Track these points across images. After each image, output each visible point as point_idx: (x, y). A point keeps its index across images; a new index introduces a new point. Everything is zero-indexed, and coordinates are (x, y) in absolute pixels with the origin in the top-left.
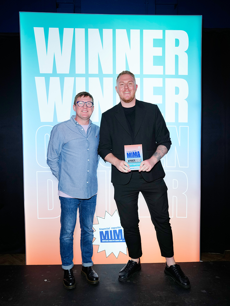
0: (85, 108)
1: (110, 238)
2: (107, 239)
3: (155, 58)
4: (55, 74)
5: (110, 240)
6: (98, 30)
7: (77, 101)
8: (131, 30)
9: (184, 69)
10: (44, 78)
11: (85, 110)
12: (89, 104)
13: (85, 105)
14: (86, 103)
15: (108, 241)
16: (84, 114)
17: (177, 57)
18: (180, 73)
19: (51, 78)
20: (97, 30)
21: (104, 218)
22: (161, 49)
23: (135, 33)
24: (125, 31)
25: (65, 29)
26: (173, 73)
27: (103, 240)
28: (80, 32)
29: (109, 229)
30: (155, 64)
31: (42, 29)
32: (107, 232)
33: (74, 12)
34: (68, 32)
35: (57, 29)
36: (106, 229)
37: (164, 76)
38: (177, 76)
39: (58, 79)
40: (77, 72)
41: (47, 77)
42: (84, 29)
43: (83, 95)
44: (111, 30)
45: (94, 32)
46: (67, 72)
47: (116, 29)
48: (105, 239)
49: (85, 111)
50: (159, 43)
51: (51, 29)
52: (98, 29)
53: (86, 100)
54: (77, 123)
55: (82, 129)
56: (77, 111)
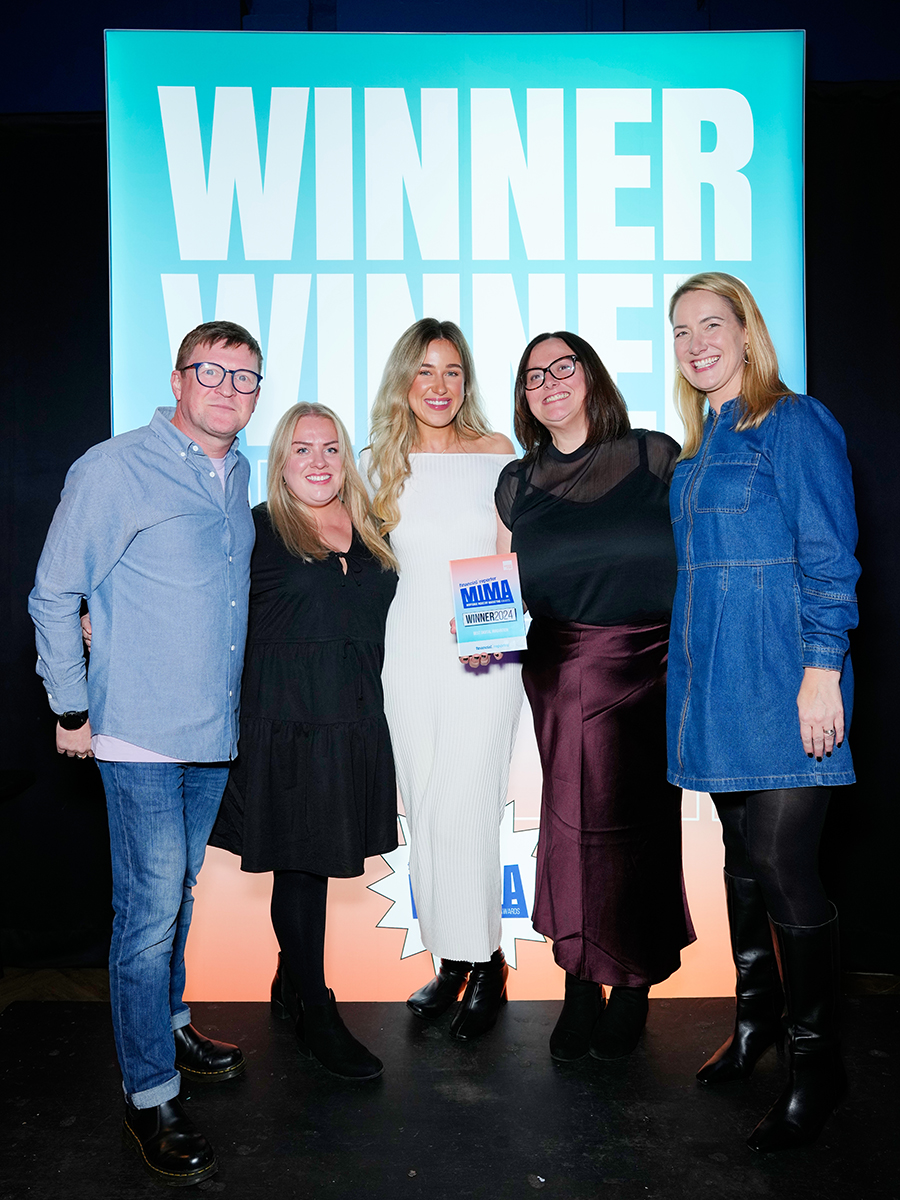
0: (225, 393)
4: (236, 261)
6: (401, 91)
7: (194, 359)
8: (530, 90)
10: (196, 277)
13: (227, 382)
14: (231, 370)
19: (224, 280)
20: (399, 94)
23: (546, 102)
24: (505, 94)
25: (277, 93)
28: (334, 101)
31: (189, 94)
33: (311, 26)
34: (287, 101)
35: (246, 93)
39: (248, 280)
40: (322, 254)
41: (208, 273)
42: (348, 91)
43: (221, 338)
44: (452, 93)
45: (385, 102)
46: (285, 254)
47: (472, 89)
51: (223, 94)
52: (403, 89)
53: (232, 360)
54: (195, 448)
55: (212, 474)
56: (192, 402)
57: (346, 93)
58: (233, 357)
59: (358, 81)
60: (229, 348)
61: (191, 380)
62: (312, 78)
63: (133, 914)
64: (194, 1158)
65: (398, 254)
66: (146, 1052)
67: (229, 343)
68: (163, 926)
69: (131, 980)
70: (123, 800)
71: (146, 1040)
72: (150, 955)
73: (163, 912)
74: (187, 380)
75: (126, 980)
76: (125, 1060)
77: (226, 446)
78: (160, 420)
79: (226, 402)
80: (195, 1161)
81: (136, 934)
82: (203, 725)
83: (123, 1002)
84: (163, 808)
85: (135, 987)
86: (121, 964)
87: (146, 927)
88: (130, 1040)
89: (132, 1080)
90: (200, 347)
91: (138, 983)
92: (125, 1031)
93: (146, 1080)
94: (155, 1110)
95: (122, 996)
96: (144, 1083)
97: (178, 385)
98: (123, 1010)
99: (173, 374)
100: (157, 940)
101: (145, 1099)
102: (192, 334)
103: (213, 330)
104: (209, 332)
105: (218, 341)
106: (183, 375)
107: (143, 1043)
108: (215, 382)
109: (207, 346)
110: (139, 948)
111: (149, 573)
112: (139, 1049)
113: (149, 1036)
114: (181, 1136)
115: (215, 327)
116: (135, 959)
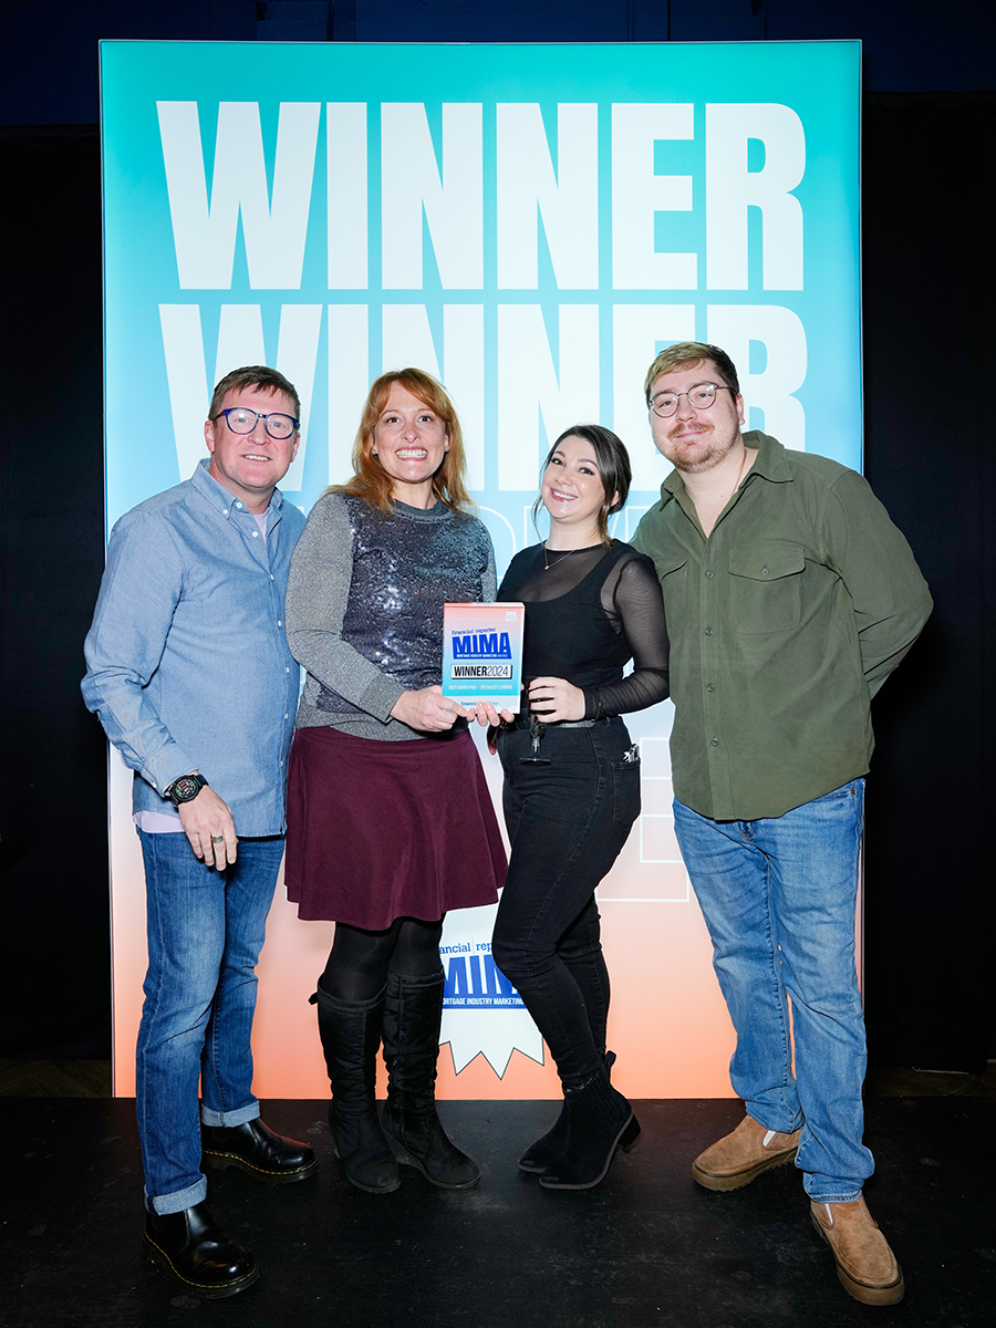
0: (257, 440)
3: (664, 220)
4: (241, 291)
6: (421, 106)
7: (224, 407)
8: (560, 106)
9: (786, 266)
10: (196, 307)
11: (260, 450)
12: (278, 425)
13: (260, 428)
14: (264, 416)
16: (251, 467)
17: (755, 215)
18: (769, 284)
19: (227, 311)
20: (418, 109)
22: (686, 182)
23: (578, 117)
24: (535, 110)
25: (285, 108)
26: (742, 284)
28: (348, 117)
30: (660, 246)
31: (190, 109)
34: (297, 117)
35: (253, 108)
37: (702, 297)
38: (756, 293)
39: (254, 311)
40: (333, 284)
41: (210, 303)
42: (363, 106)
43: (252, 382)
44: (476, 108)
45: (404, 119)
46: (294, 283)
47: (498, 104)
49: (259, 458)
50: (680, 158)
51: (227, 110)
52: (423, 104)
53: (265, 405)
54: (239, 505)
55: (255, 534)
56: (224, 454)
57: (360, 109)
58: (265, 402)
59: (374, 96)
61: (223, 428)
62: (323, 91)
63: (164, 999)
64: (232, 1266)
65: (416, 283)
66: (170, 1150)
67: (259, 388)
68: (195, 1013)
69: (158, 1070)
70: (158, 875)
71: (170, 1136)
72: (179, 1042)
73: (195, 997)
74: (219, 429)
75: (153, 1069)
76: (148, 1158)
77: (264, 501)
78: (202, 475)
80: (233, 1269)
81: (166, 1020)
82: (254, 798)
83: (148, 1093)
84: (201, 884)
85: (161, 1077)
86: (147, 1051)
87: (176, 1014)
88: (153, 1135)
89: (154, 1181)
91: (165, 1073)
92: (148, 1126)
93: (169, 1182)
95: (147, 1086)
97: (211, 436)
98: (148, 1102)
99: (206, 424)
100: (187, 1027)
101: (166, 1204)
102: (224, 381)
103: (245, 375)
104: (241, 377)
105: (249, 385)
106: (215, 425)
107: (167, 1141)
108: (248, 429)
110: (169, 1034)
111: (197, 641)
112: (162, 1146)
113: (173, 1132)
114: (215, 1244)
116: (163, 1047)
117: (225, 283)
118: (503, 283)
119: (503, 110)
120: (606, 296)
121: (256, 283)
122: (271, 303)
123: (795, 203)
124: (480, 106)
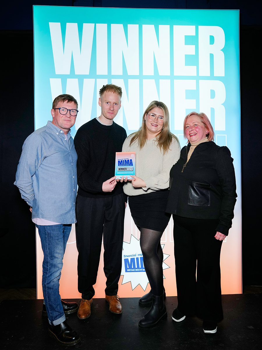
0: (68, 116)
1: (136, 267)
2: (133, 267)
3: (188, 57)
4: (72, 75)
5: (136, 269)
8: (160, 26)
9: (220, 70)
10: (60, 79)
12: (73, 112)
13: (68, 113)
15: (134, 270)
17: (212, 56)
18: (216, 75)
19: (69, 80)
20: (121, 26)
21: (129, 242)
22: (193, 47)
23: (164, 29)
24: (152, 26)
25: (85, 25)
26: (208, 74)
27: (128, 269)
28: (102, 28)
29: (135, 255)
30: (187, 64)
31: (58, 25)
32: (133, 260)
33: (94, 5)
34: (88, 27)
35: (76, 25)
36: (131, 256)
37: (198, 78)
38: (212, 77)
39: (76, 80)
40: (98, 73)
41: (64, 78)
44: (137, 26)
45: (117, 28)
46: (87, 73)
48: (130, 268)
50: (192, 40)
51: (68, 25)
54: (61, 132)
55: (65, 139)
56: (58, 119)
57: (105, 25)
58: (70, 106)
59: (109, 22)
60: (69, 103)
61: (58, 112)
62: (95, 21)
63: (50, 269)
65: (121, 73)
66: (56, 308)
67: (68, 101)
68: (59, 272)
69: (50, 288)
70: (48, 236)
72: (55, 280)
73: (59, 268)
74: (56, 112)
76: (50, 312)
79: (68, 119)
81: (51, 275)
82: (66, 213)
83: (48, 295)
84: (59, 238)
85: (52, 290)
86: (47, 284)
87: (54, 272)
88: (51, 306)
89: (52, 317)
90: (60, 103)
91: (52, 289)
93: (56, 316)
94: (60, 325)
95: (48, 293)
96: (56, 318)
97: (53, 113)
98: (48, 297)
99: (52, 110)
100: (57, 276)
101: (56, 323)
102: (57, 98)
103: (63, 97)
105: (65, 101)
106: (55, 111)
107: (55, 306)
108: (65, 113)
109: (62, 102)
110: (52, 279)
112: (54, 308)
113: (56, 304)
115: (64, 96)
116: (51, 282)
117: (68, 73)
118: (144, 73)
119: (144, 27)
120: (172, 77)
121: (77, 73)
122: (81, 78)
123: (222, 53)
124: (138, 25)
